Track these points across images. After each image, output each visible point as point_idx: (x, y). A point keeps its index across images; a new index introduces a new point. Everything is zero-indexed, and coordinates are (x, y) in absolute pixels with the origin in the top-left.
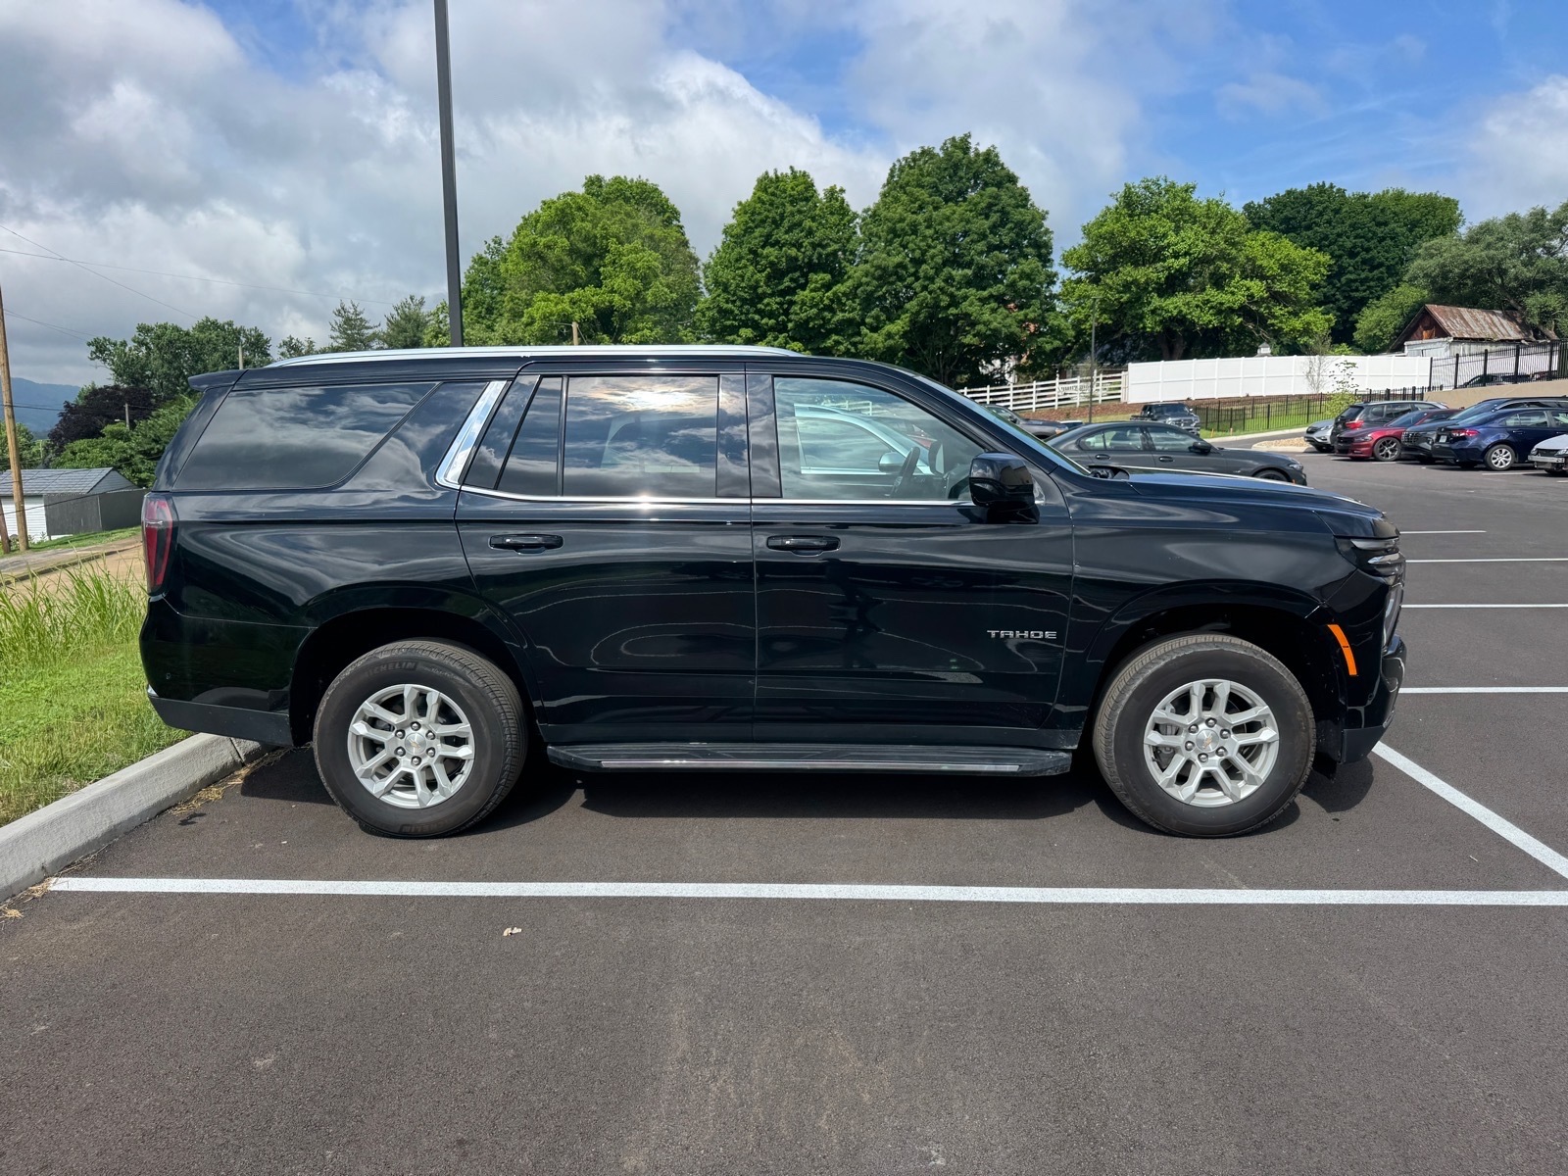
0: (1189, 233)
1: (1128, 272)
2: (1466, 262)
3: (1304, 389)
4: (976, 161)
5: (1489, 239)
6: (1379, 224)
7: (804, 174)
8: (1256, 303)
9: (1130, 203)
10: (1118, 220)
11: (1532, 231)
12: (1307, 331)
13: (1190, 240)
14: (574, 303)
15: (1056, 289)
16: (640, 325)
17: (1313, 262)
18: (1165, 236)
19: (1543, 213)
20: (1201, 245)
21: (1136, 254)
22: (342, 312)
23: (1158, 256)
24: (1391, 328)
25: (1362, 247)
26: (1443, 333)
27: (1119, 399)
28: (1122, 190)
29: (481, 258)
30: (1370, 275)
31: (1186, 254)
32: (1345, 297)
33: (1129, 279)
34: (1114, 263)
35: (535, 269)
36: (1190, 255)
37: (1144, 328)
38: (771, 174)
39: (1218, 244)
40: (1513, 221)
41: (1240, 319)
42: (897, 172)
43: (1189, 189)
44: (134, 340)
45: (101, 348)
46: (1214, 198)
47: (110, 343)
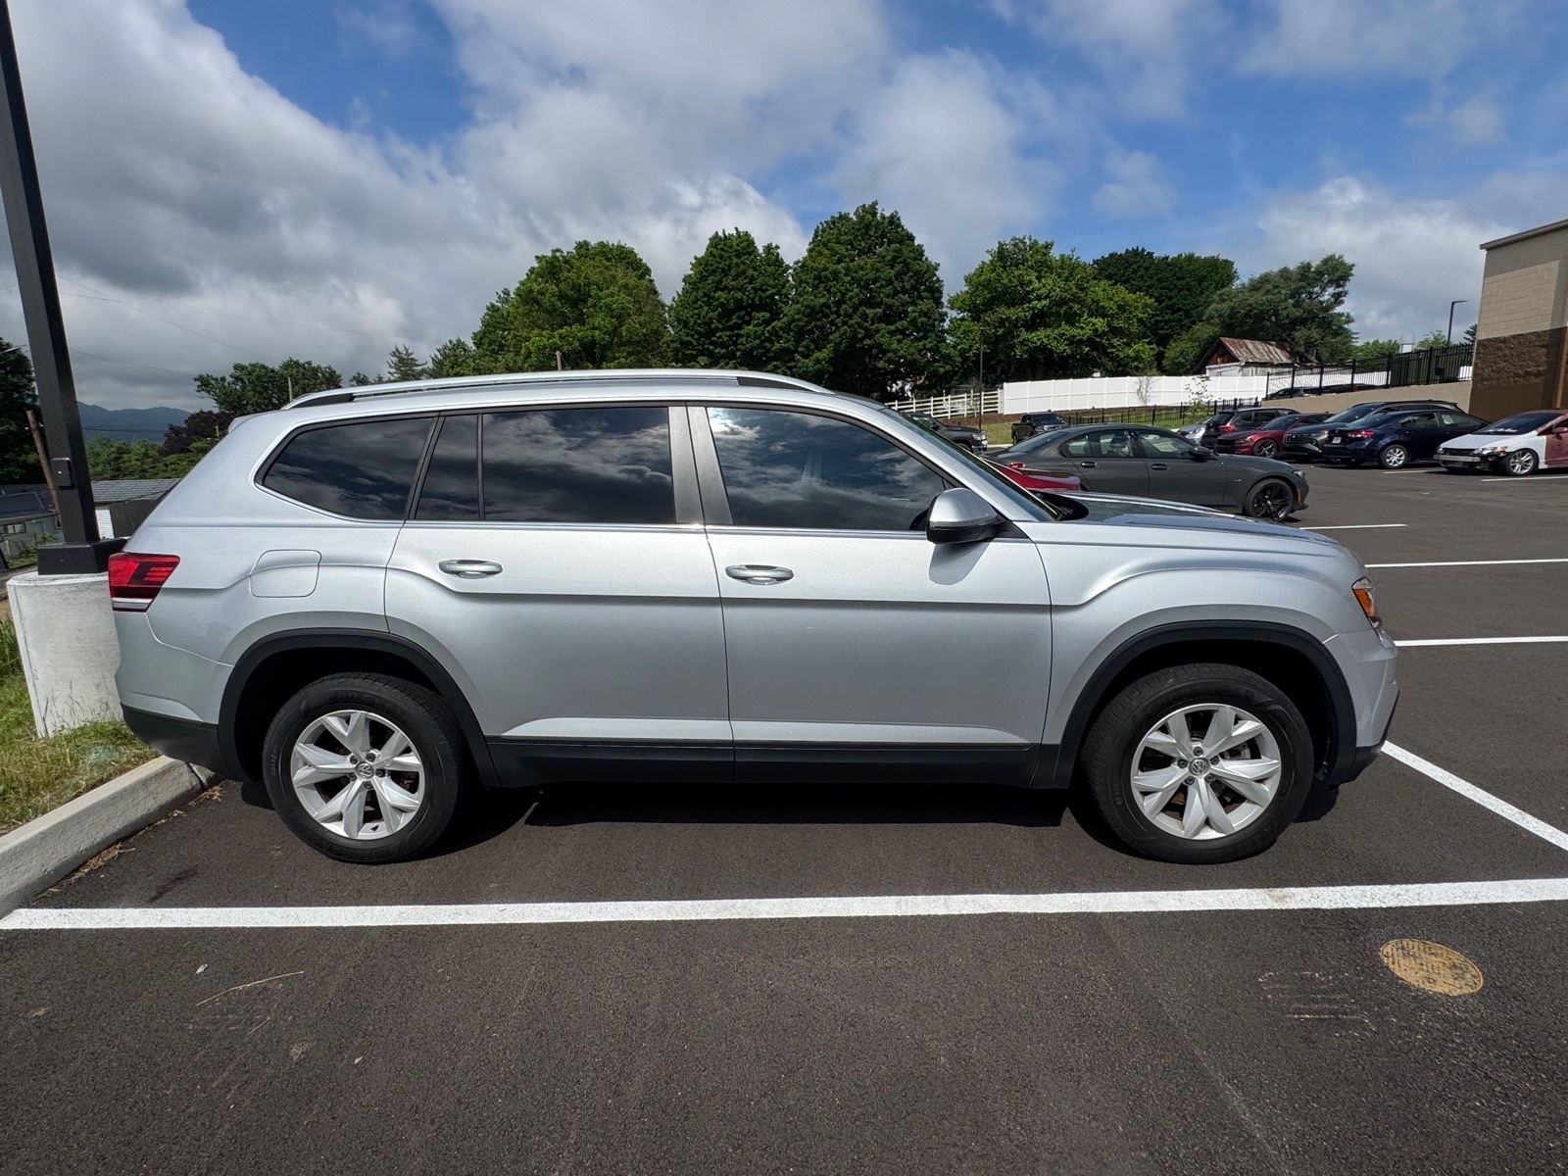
0: (1049, 281)
1: (1003, 312)
2: (1250, 305)
3: (1136, 403)
4: (883, 223)
5: (1270, 287)
6: (1178, 279)
7: (746, 234)
8: (1099, 336)
9: (1002, 256)
10: (994, 270)
11: (1300, 280)
12: (1137, 358)
13: (1048, 286)
14: (563, 338)
15: (946, 325)
16: (617, 355)
17: (1141, 303)
18: (1030, 282)
19: (1309, 266)
20: (1058, 290)
21: (1011, 297)
22: (397, 353)
23: (1025, 299)
24: (1191, 356)
25: (1166, 296)
26: (1233, 359)
27: (996, 411)
28: (995, 247)
29: (493, 305)
30: (1172, 317)
31: (1047, 297)
33: (1004, 316)
34: (989, 305)
35: (532, 311)
36: (1050, 298)
37: (1015, 355)
38: (721, 234)
39: (1071, 289)
40: (1285, 273)
41: (1088, 349)
42: (820, 233)
43: (1048, 246)
44: (231, 376)
45: (205, 383)
46: (1067, 253)
47: (213, 379)
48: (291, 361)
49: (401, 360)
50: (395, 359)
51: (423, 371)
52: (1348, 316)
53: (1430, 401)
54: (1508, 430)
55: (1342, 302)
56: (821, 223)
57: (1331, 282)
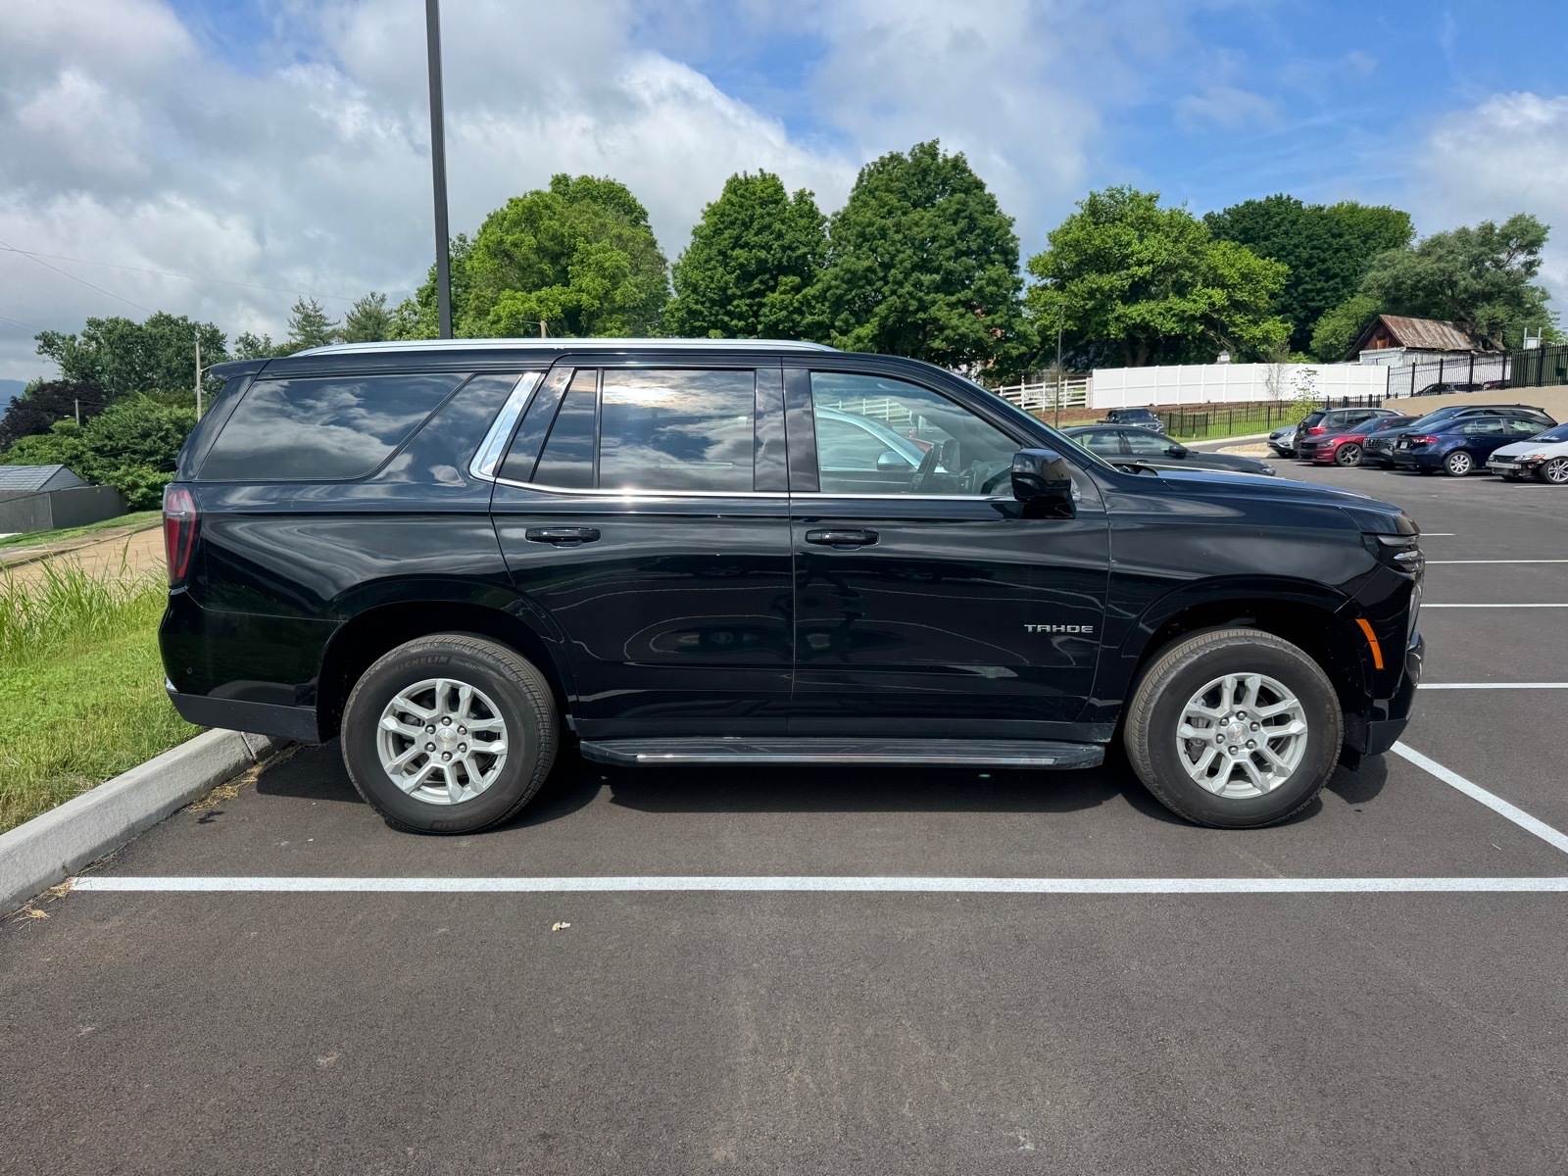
0: (1153, 242)
1: (1093, 280)
2: (1418, 274)
3: (1264, 396)
4: (944, 168)
5: (1440, 251)
6: (1334, 236)
7: (774, 177)
8: (1217, 311)
9: (1095, 210)
10: (1083, 228)
11: (1481, 244)
12: (1266, 340)
13: (1153, 248)
14: (541, 302)
15: (1022, 295)
17: (1272, 272)
18: (1129, 244)
19: (1491, 228)
20: (1164, 253)
21: (1101, 261)
22: (301, 308)
23: (1122, 264)
24: (1346, 336)
25: (1318, 258)
26: (1396, 343)
27: (1084, 404)
28: (1087, 198)
30: (1326, 285)
31: (1150, 262)
32: (1302, 307)
33: (1094, 286)
34: (1078, 270)
36: (1153, 263)
37: (1109, 334)
38: (741, 176)
39: (1180, 253)
40: (1463, 235)
41: (1202, 327)
42: (866, 177)
43: (1153, 198)
44: (84, 335)
45: (49, 343)
46: (1177, 208)
47: (59, 337)
48: (161, 315)
49: (307, 317)
50: (298, 317)
51: (335, 333)
52: (1543, 292)
54: (1553, 438)
55: (1533, 273)
57: (1521, 248)
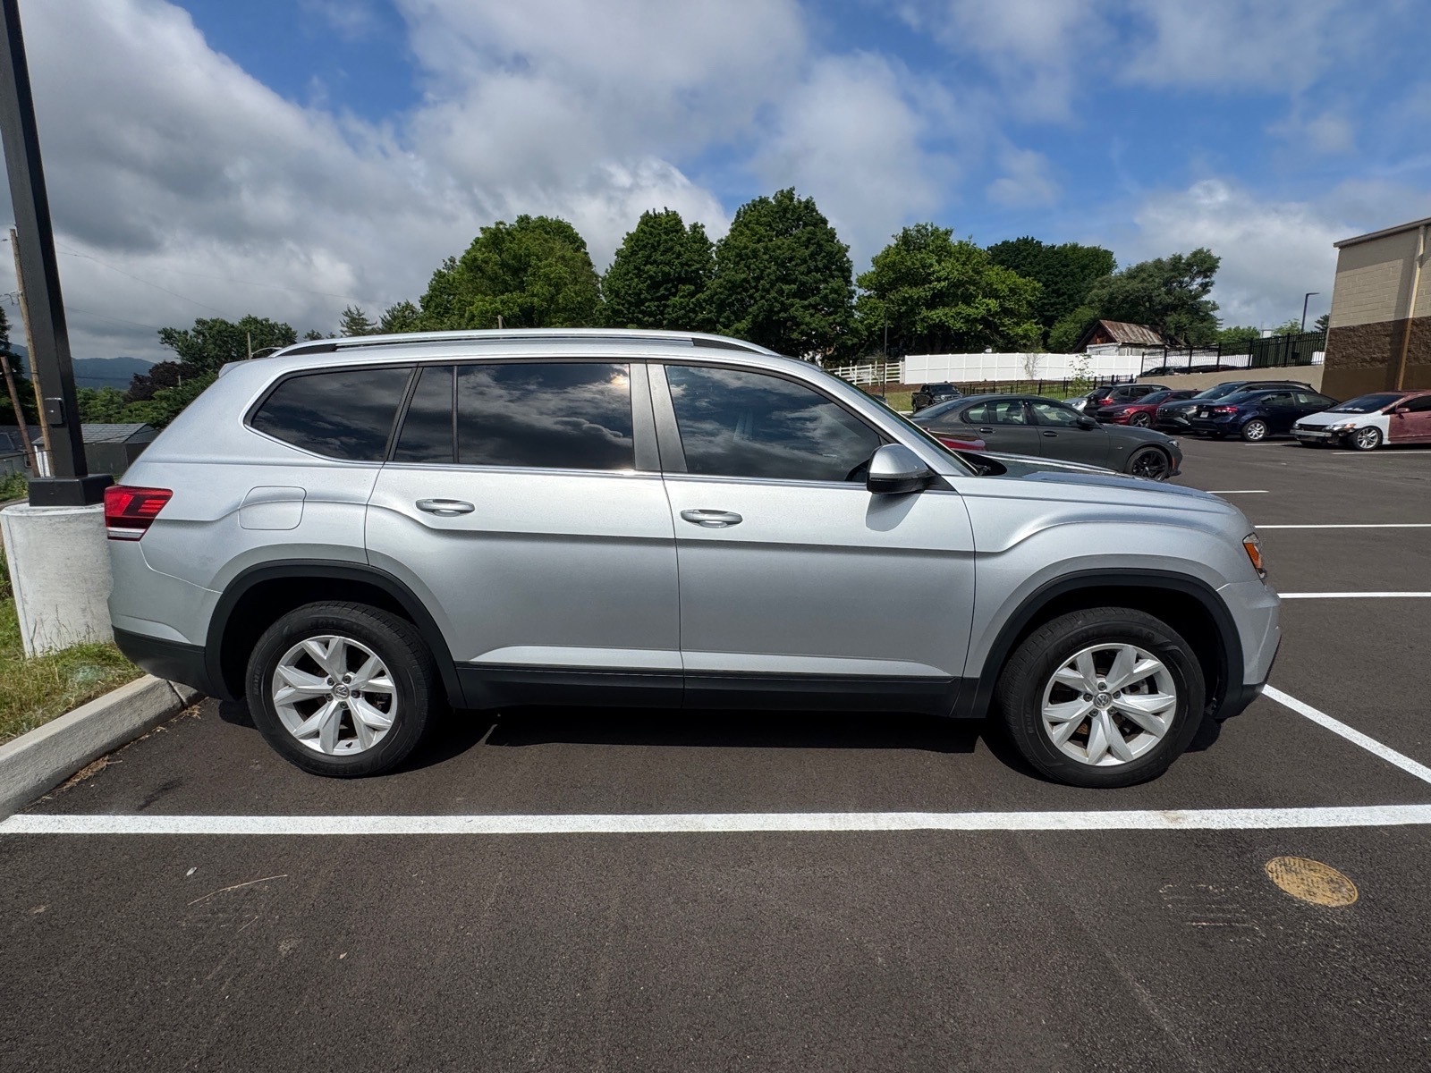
0: (948, 264)
1: (906, 291)
2: (1127, 291)
3: (1024, 377)
4: (799, 207)
5: (1145, 275)
6: (1063, 266)
7: (675, 213)
8: (991, 315)
9: (906, 240)
10: (898, 253)
11: (1172, 270)
12: (1026, 336)
13: (947, 269)
14: (504, 304)
15: (854, 301)
16: (554, 320)
17: (1031, 287)
18: (931, 265)
19: (1180, 258)
20: (956, 273)
21: (912, 278)
22: (349, 313)
23: (926, 280)
24: (1074, 336)
25: (1052, 281)
26: (1110, 339)
27: (898, 381)
28: (900, 233)
29: (440, 272)
30: (1057, 300)
31: (946, 279)
32: (1040, 315)
33: (906, 295)
34: (894, 285)
35: (476, 278)
36: (948, 279)
37: (916, 331)
38: (651, 213)
40: (1158, 264)
41: (981, 327)
42: (742, 214)
43: (948, 233)
44: (193, 330)
45: (168, 336)
46: (965, 240)
47: (176, 332)
48: (250, 317)
49: (353, 320)
50: (347, 319)
51: (373, 329)
52: (1214, 304)
53: (1288, 381)
54: (1357, 409)
55: (1209, 291)
56: (743, 206)
57: (1199, 273)
